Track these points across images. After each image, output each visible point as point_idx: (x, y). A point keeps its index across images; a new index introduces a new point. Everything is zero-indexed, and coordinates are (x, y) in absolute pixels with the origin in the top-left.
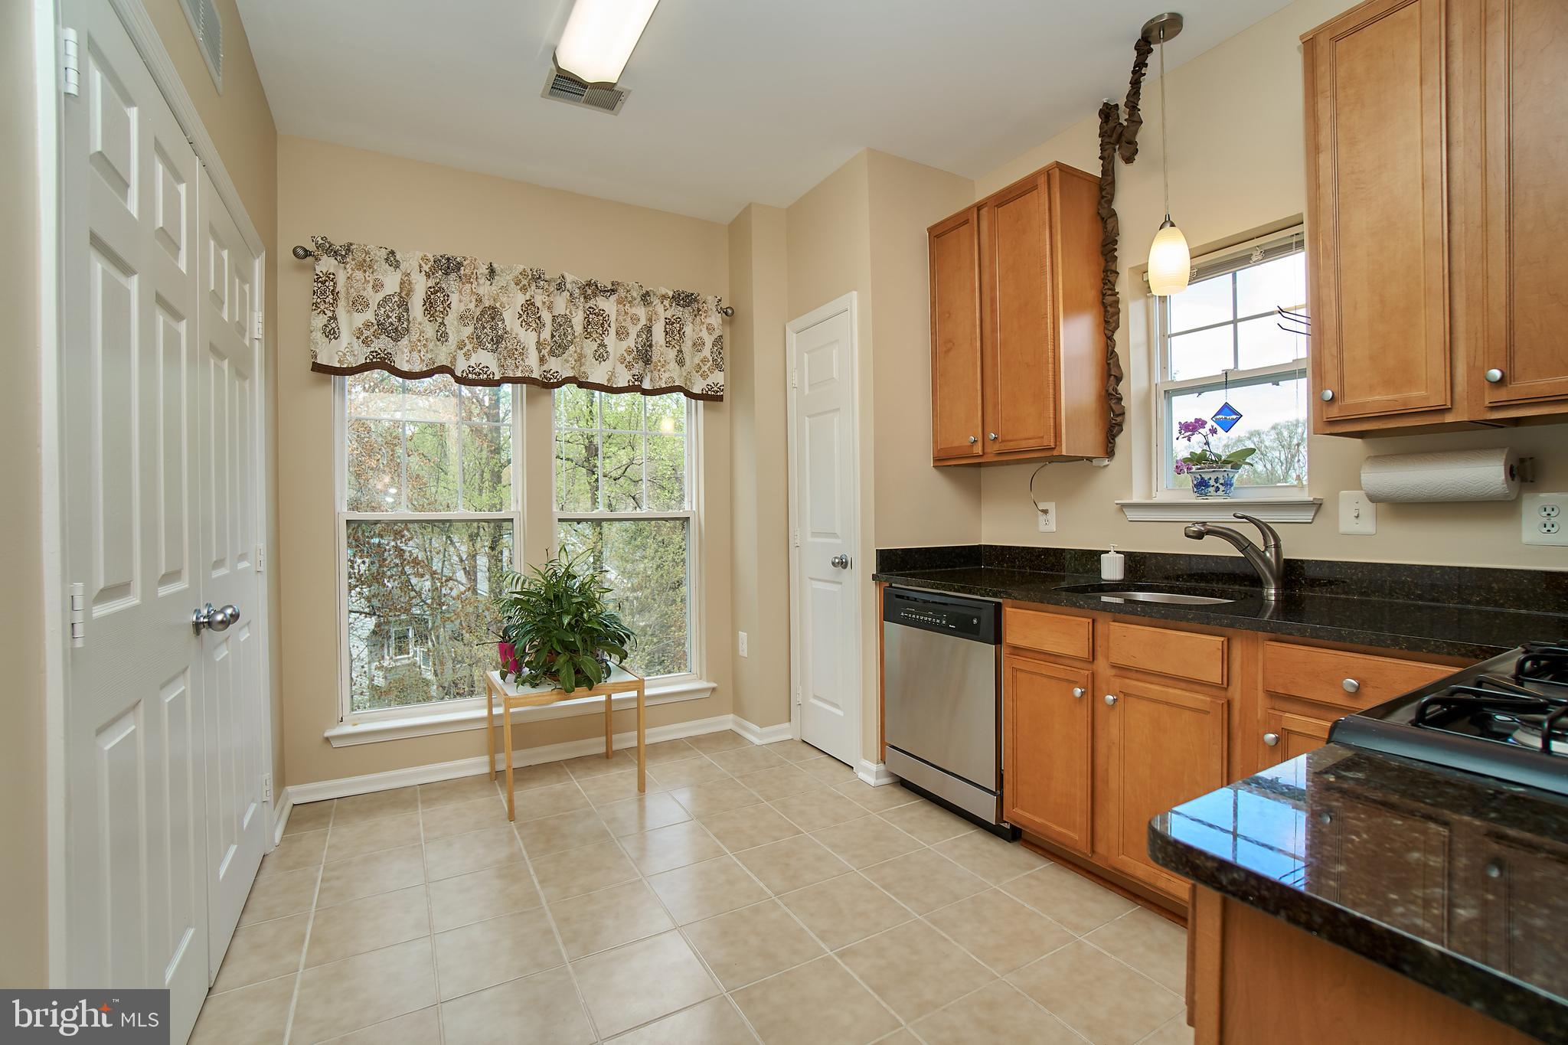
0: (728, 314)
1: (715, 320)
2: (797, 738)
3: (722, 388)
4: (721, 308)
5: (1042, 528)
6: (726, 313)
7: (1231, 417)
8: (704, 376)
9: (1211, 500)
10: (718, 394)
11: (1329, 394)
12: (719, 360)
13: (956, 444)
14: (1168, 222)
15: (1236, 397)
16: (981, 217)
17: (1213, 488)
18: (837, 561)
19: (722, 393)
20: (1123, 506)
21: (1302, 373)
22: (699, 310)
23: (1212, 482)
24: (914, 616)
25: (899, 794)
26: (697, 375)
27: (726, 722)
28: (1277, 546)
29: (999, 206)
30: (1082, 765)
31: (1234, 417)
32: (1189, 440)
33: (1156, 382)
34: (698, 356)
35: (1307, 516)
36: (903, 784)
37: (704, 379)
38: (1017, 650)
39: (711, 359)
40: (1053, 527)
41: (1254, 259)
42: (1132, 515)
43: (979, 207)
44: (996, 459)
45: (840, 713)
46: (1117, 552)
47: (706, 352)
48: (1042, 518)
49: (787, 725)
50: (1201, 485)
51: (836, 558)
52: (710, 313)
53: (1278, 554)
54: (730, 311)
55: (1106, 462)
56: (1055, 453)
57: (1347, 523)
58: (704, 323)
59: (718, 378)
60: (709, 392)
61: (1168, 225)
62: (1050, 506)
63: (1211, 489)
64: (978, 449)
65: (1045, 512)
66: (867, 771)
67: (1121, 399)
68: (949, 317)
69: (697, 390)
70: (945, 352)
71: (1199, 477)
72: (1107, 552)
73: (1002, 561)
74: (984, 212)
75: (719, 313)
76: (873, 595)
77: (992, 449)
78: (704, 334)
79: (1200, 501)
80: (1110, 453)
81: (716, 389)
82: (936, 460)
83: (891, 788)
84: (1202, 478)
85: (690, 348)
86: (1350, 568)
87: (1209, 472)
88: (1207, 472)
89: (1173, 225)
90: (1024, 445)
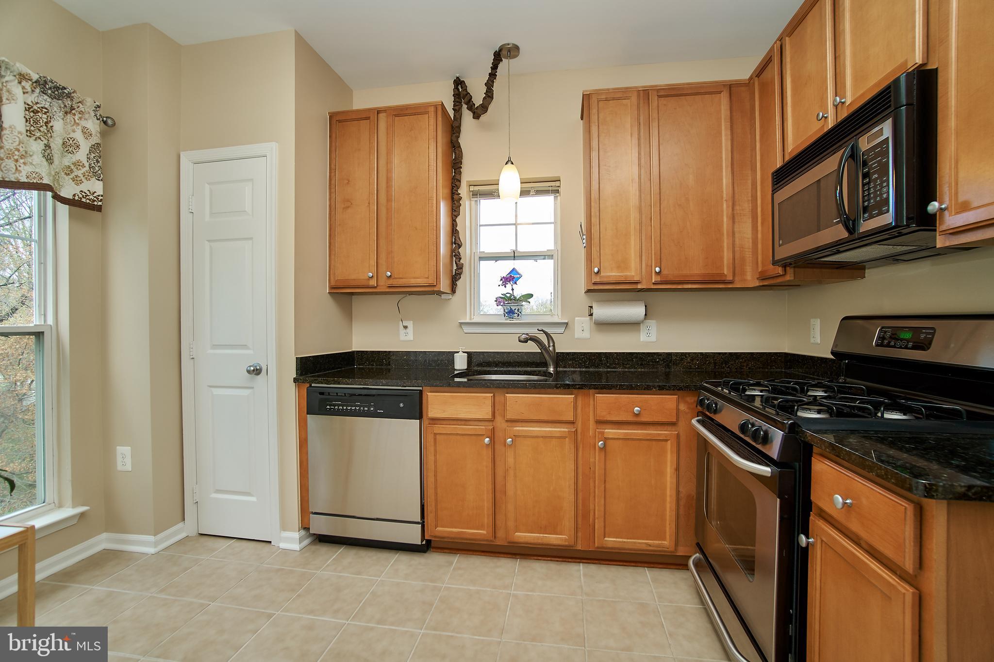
0: (108, 124)
1: (93, 125)
2: (193, 533)
3: (100, 198)
4: (100, 115)
5: (402, 337)
6: (105, 123)
7: (516, 276)
8: (77, 181)
9: (515, 321)
10: (95, 203)
11: (596, 270)
12: (97, 169)
13: (353, 277)
14: (509, 161)
15: (518, 265)
16: (379, 119)
17: (517, 315)
18: (252, 368)
19: (100, 203)
20: (461, 324)
21: (551, 257)
22: (72, 109)
23: (516, 311)
24: (336, 407)
25: (324, 550)
26: (67, 178)
27: (102, 542)
28: (554, 346)
29: (396, 116)
30: (487, 486)
31: (518, 276)
32: (505, 287)
33: (474, 251)
34: (69, 157)
35: (561, 330)
36: (323, 539)
37: (77, 184)
38: (435, 421)
39: (87, 165)
40: (411, 337)
41: (531, 193)
42: (467, 329)
43: (379, 111)
44: (388, 290)
45: (253, 499)
46: (464, 352)
47: (82, 155)
48: (402, 331)
49: (181, 525)
50: (510, 313)
51: (250, 366)
52: (87, 116)
53: (554, 349)
54: (110, 122)
55: (451, 296)
56: (436, 289)
57: (578, 334)
58: (78, 124)
59: (97, 187)
60: (84, 200)
61: (510, 163)
62: (410, 324)
63: (516, 315)
64: (373, 282)
65: (406, 327)
66: (287, 540)
67: (460, 259)
68: (348, 183)
69: (66, 193)
70: (344, 208)
71: (509, 308)
72: (458, 352)
73: (372, 361)
74: (382, 116)
75: (98, 119)
76: (292, 395)
77: (383, 282)
78: (78, 136)
79: (508, 321)
80: (453, 291)
81: (91, 197)
82: (331, 288)
83: (314, 547)
84: (511, 309)
85: (60, 146)
86: (581, 355)
87: (516, 305)
88: (514, 305)
89: (512, 164)
90: (413, 282)
